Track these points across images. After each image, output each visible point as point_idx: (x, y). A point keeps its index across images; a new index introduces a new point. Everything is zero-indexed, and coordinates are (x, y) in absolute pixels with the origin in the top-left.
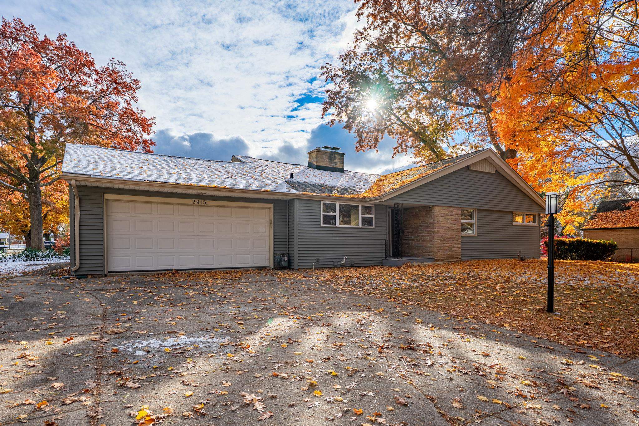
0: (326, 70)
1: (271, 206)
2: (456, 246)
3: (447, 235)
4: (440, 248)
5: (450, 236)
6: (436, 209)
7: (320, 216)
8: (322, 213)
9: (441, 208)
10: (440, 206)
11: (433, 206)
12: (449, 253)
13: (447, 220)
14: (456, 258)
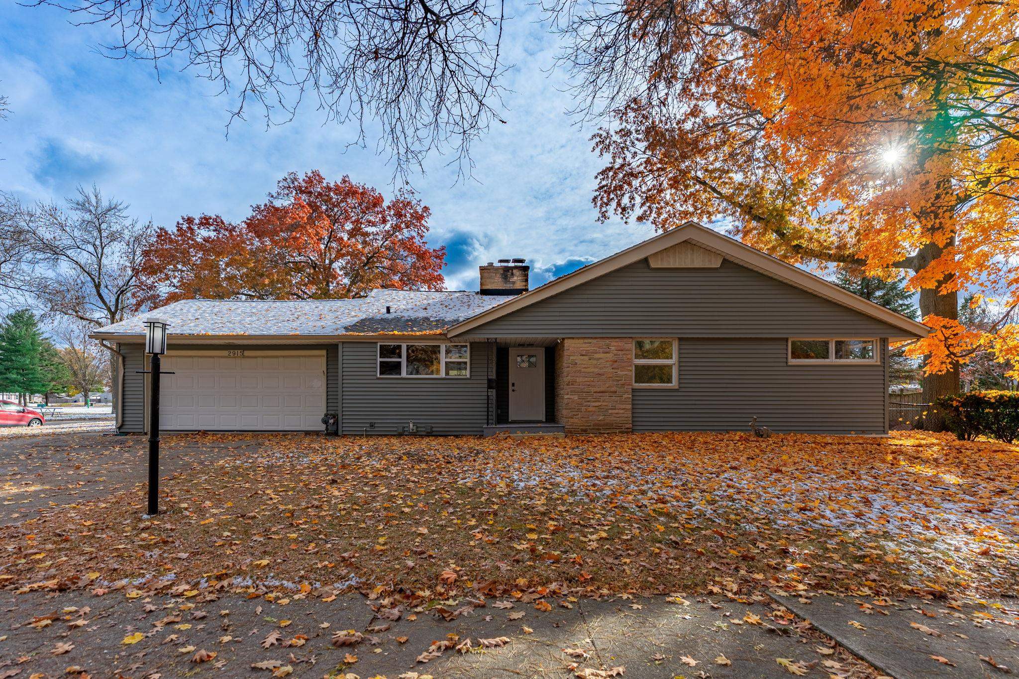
0: (598, 139)
1: (324, 352)
2: (618, 406)
3: (594, 386)
4: (579, 410)
5: (602, 389)
6: (567, 343)
7: (376, 363)
8: (379, 360)
9: (582, 341)
10: (578, 338)
11: (563, 339)
12: (601, 418)
13: (595, 362)
14: (620, 427)
